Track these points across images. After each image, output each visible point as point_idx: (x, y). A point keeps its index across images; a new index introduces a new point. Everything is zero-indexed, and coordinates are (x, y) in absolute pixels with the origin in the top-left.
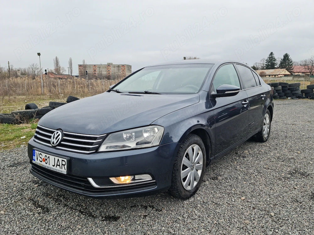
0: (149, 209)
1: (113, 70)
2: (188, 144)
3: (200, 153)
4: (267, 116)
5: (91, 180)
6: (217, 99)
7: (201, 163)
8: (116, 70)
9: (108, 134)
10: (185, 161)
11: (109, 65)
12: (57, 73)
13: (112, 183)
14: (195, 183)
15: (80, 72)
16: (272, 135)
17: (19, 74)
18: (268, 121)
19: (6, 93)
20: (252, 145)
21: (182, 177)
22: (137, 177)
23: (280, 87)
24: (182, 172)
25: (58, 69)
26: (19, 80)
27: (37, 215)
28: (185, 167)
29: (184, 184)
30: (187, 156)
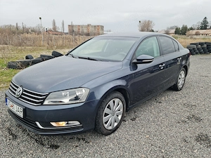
0: (81, 141)
1: (91, 29)
2: (109, 99)
3: (121, 103)
4: (183, 73)
5: (38, 123)
6: (138, 65)
7: (122, 110)
8: (93, 28)
9: (50, 93)
10: (106, 110)
11: (88, 26)
12: (54, 31)
13: (52, 126)
14: (116, 124)
15: (69, 30)
16: (186, 85)
17: (30, 31)
18: (183, 76)
19: (20, 45)
20: (169, 93)
21: (104, 121)
22: (69, 122)
23: (205, 45)
24: (104, 118)
25: (55, 28)
26: (29, 35)
27: (8, 140)
28: (106, 115)
29: (106, 126)
30: (109, 107)
